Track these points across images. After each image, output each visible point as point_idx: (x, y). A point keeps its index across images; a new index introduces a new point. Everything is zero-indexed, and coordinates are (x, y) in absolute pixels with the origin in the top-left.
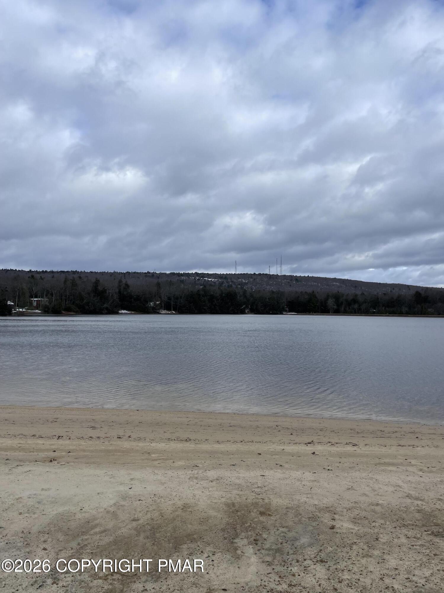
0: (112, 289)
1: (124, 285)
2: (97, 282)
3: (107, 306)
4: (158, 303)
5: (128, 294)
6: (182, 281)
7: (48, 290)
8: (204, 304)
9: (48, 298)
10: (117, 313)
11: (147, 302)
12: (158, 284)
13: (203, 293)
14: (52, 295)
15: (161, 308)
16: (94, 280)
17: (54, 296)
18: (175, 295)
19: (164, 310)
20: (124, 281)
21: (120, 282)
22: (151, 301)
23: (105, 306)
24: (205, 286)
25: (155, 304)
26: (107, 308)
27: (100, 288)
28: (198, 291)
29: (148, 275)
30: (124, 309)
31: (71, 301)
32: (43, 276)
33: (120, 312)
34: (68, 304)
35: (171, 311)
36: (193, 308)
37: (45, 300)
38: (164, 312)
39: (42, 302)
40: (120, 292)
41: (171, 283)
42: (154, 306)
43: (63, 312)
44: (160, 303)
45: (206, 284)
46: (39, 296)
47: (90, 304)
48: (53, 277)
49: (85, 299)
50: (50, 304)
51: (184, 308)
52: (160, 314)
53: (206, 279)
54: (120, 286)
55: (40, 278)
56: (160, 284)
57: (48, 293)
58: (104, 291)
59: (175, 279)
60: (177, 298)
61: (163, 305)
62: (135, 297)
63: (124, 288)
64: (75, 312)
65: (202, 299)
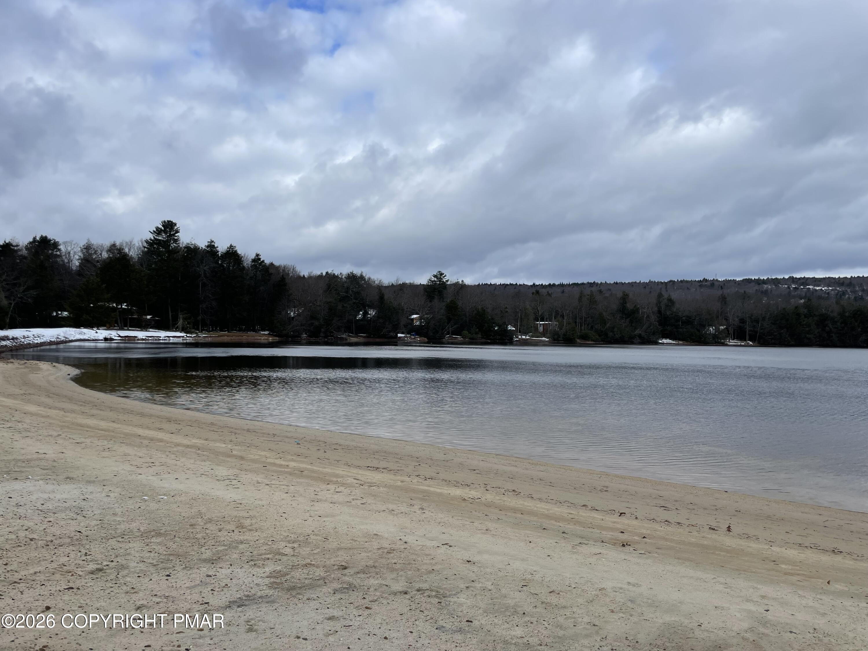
0: (648, 308)
1: (666, 300)
2: (625, 298)
3: (640, 332)
4: (722, 327)
5: (672, 314)
6: (765, 293)
7: (557, 311)
8: (807, 329)
9: (558, 321)
10: (656, 343)
11: (704, 326)
12: (723, 299)
13: (806, 311)
14: (563, 316)
15: (728, 337)
16: (620, 295)
17: (565, 318)
18: (752, 315)
19: (733, 340)
20: (666, 296)
21: (660, 295)
22: (711, 325)
23: (637, 332)
24: (809, 300)
25: (717, 330)
26: (640, 336)
27: (629, 306)
28: (796, 307)
29: (704, 284)
30: (666, 338)
31: (588, 325)
32: (551, 291)
33: (660, 342)
34: (584, 329)
35: (745, 340)
36: (787, 336)
37: (553, 324)
38: (732, 342)
39: (549, 326)
40: (659, 312)
41: (745, 296)
42: (715, 332)
43: (578, 341)
44: (726, 328)
45: (810, 296)
46: (547, 319)
47: (616, 329)
48: (563, 292)
49: (608, 322)
50: (561, 329)
51: (770, 337)
52: (727, 345)
53: (811, 287)
54: (659, 302)
55: (547, 293)
56: (726, 298)
57: (557, 314)
58: (635, 311)
59: (752, 290)
60: (757, 321)
61: (731, 331)
62: (684, 318)
63: (667, 306)
64: (594, 341)
65: (804, 321)
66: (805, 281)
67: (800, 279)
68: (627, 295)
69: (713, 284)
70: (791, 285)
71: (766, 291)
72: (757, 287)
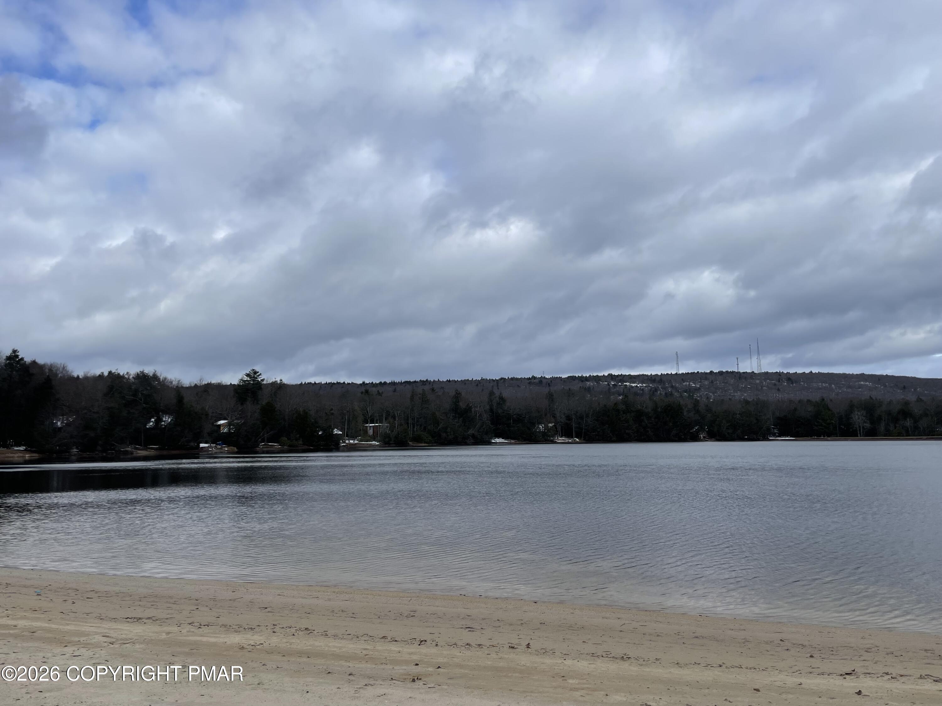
0: (480, 406)
1: (497, 399)
2: (457, 396)
3: (473, 432)
4: (550, 425)
5: (504, 412)
6: (588, 390)
7: (388, 411)
8: (626, 425)
9: (389, 423)
10: (489, 443)
11: (533, 424)
12: (550, 397)
13: (624, 407)
14: (394, 417)
15: (556, 434)
16: (452, 393)
17: (397, 419)
18: (577, 412)
19: (562, 437)
20: (497, 394)
21: (492, 393)
22: (540, 423)
23: (471, 432)
24: (626, 396)
25: (546, 427)
26: (473, 436)
27: (462, 405)
28: (615, 404)
29: (532, 381)
30: (499, 437)
31: (421, 426)
32: (381, 390)
33: (493, 441)
34: (417, 430)
35: (572, 438)
36: (609, 432)
37: (384, 426)
38: (561, 439)
39: (380, 428)
40: (491, 410)
41: (570, 394)
42: (545, 430)
43: (410, 443)
44: (554, 426)
45: (627, 392)
46: (377, 420)
47: (449, 430)
48: (395, 391)
49: (441, 423)
50: (392, 431)
51: (594, 434)
52: (556, 443)
53: (628, 384)
54: (491, 400)
55: (377, 393)
56: (552, 395)
57: (388, 415)
58: (468, 409)
59: (576, 387)
60: (581, 418)
61: (559, 429)
62: (515, 416)
63: (498, 404)
64: (427, 443)
65: (623, 417)
66: (622, 378)
67: (618, 376)
68: (460, 394)
69: (540, 382)
70: (610, 382)
71: (589, 388)
72: (581, 384)
